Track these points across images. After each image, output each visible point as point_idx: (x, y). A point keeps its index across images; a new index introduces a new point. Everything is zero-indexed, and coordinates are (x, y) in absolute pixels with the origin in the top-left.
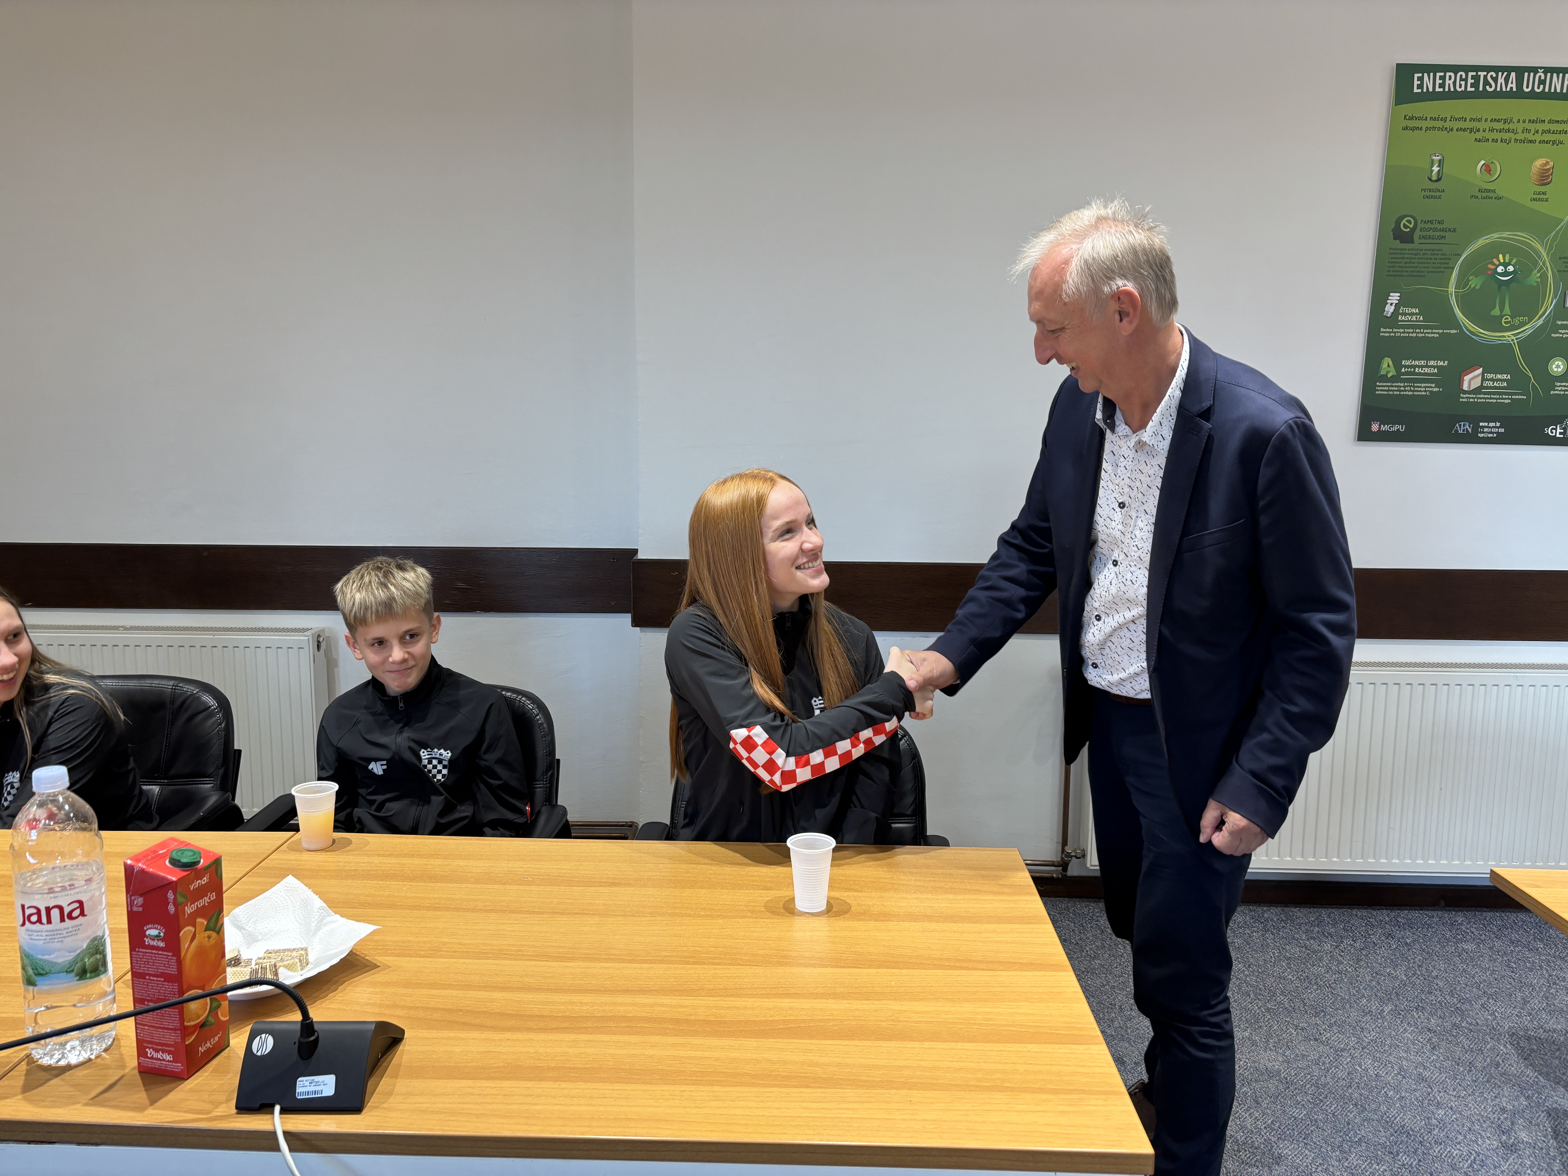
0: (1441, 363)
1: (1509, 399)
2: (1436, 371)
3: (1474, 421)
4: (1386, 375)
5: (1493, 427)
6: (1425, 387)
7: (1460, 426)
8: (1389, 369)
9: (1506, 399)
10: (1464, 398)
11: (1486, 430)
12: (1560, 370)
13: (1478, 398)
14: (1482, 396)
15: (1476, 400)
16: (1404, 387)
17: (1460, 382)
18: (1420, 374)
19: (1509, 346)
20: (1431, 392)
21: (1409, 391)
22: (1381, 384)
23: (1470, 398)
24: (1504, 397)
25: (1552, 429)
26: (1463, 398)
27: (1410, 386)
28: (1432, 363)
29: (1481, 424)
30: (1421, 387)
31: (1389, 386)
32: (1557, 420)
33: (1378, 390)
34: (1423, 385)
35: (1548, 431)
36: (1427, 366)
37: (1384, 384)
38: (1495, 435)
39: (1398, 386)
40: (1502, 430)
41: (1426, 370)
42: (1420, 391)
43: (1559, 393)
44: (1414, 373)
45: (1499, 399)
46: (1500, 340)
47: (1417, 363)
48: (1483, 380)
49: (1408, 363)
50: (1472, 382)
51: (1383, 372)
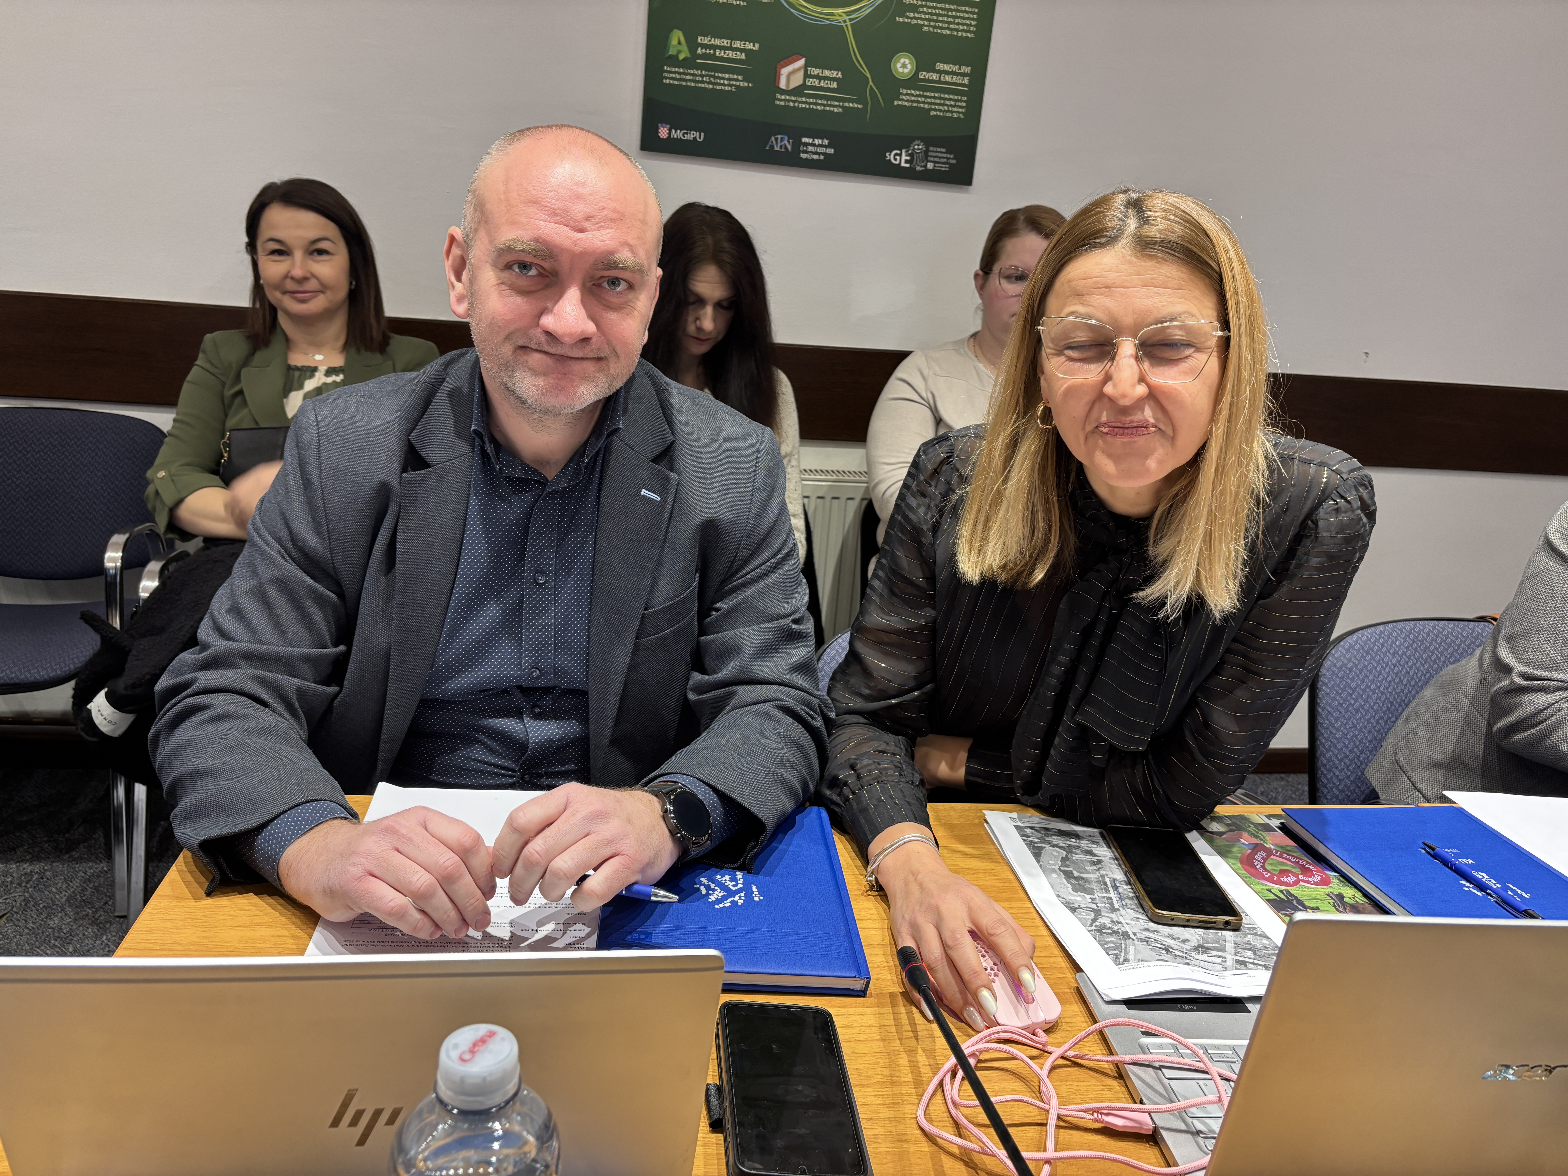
0: (750, 46)
1: (839, 106)
2: (743, 56)
3: (796, 135)
4: (676, 56)
5: (820, 146)
6: (730, 79)
7: (776, 139)
8: (680, 48)
9: (835, 106)
10: (781, 100)
11: (810, 148)
12: (906, 71)
13: (800, 102)
14: (804, 99)
15: (796, 104)
16: (702, 76)
17: (776, 77)
18: (722, 59)
19: (839, 30)
20: (737, 87)
21: (708, 83)
22: (669, 69)
23: (789, 101)
24: (833, 103)
25: (896, 154)
26: (779, 100)
27: (710, 76)
28: (737, 44)
29: (804, 140)
30: (723, 78)
31: (680, 73)
32: (903, 143)
33: (667, 78)
34: (727, 76)
35: (891, 157)
36: (731, 49)
37: (675, 69)
38: (822, 157)
39: (692, 75)
40: (831, 151)
41: (731, 54)
42: (723, 85)
43: (904, 103)
44: (713, 57)
45: (827, 105)
46: (828, 19)
47: (717, 42)
48: (807, 76)
49: (706, 41)
50: (792, 77)
51: (672, 52)
